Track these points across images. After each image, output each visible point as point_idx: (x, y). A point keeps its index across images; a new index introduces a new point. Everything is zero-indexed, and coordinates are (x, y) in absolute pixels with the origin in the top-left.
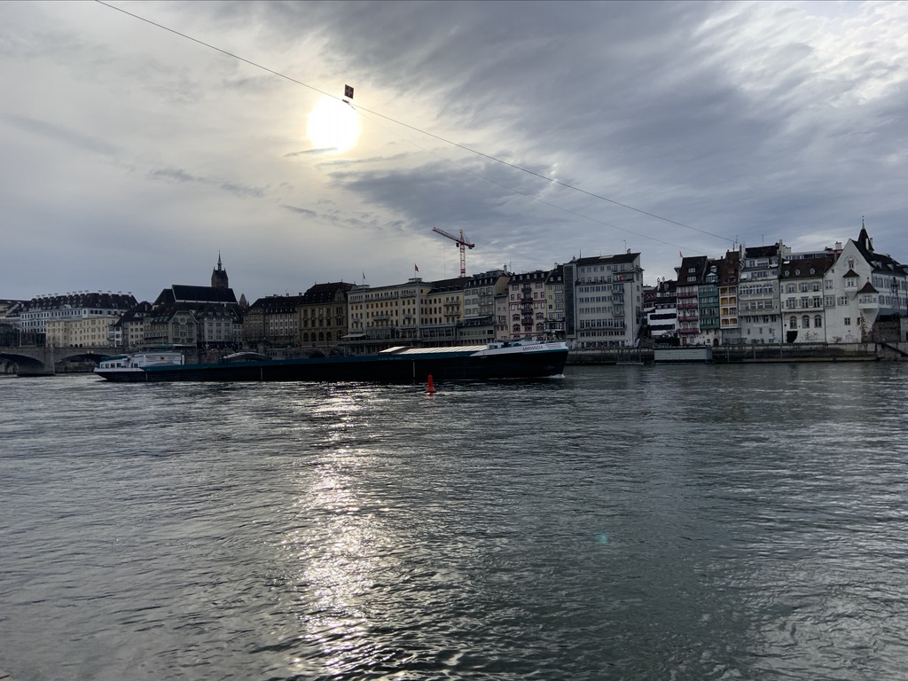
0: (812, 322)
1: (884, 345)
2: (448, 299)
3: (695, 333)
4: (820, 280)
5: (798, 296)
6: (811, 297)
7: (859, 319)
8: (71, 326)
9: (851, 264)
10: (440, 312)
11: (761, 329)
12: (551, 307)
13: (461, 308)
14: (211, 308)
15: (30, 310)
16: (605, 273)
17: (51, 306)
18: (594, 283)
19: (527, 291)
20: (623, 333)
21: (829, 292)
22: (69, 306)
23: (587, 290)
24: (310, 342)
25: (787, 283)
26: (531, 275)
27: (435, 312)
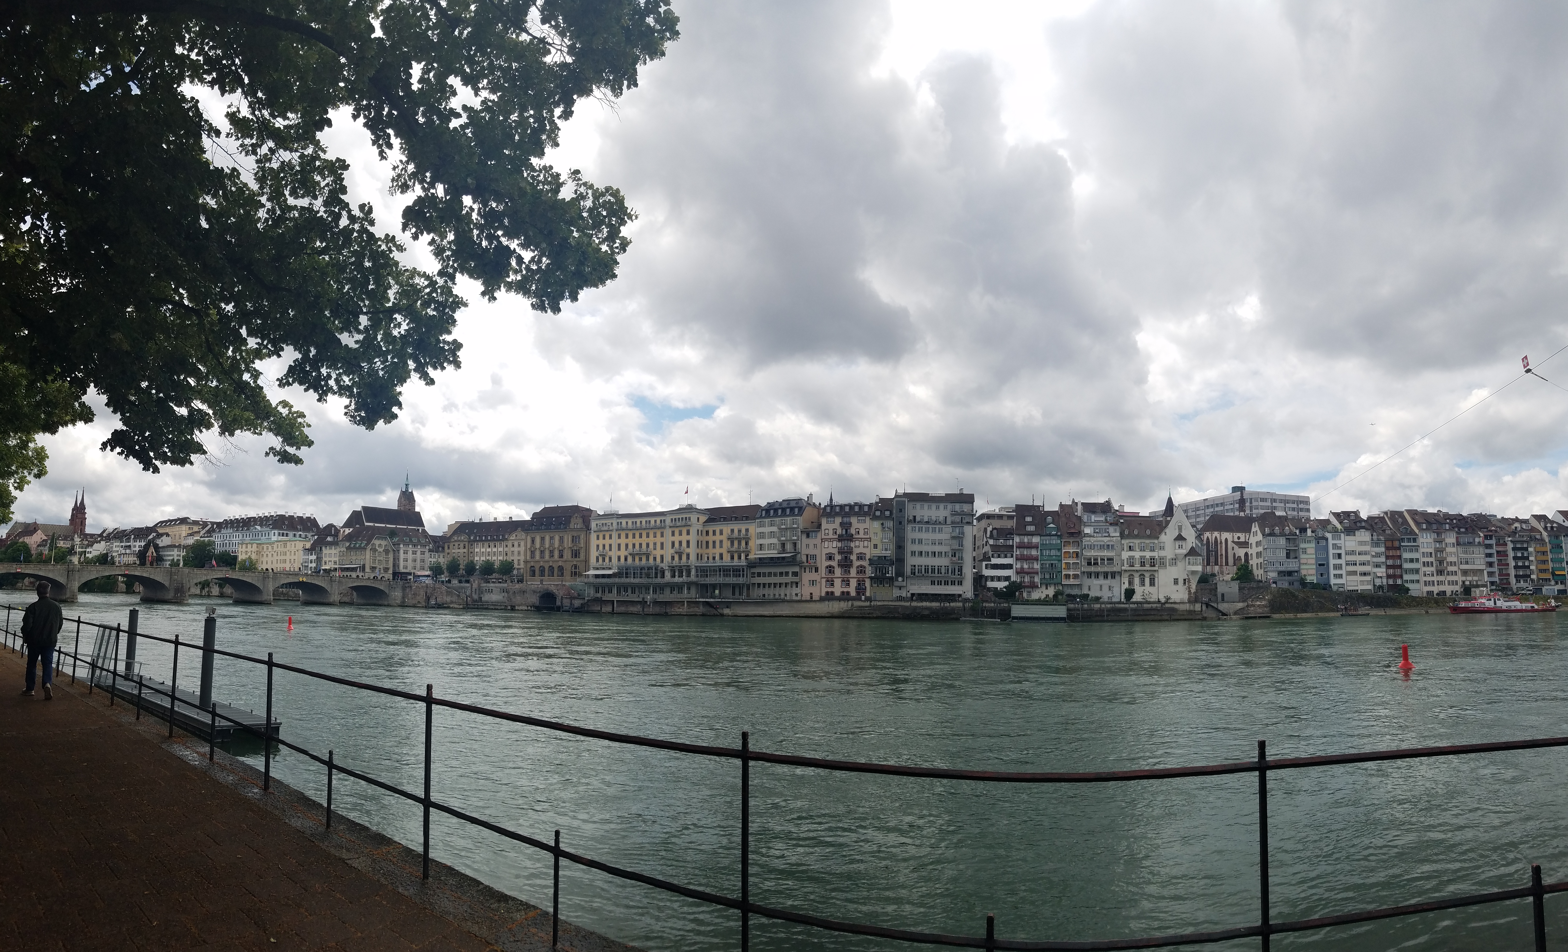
0: (1147, 581)
1: (1207, 605)
2: (732, 531)
3: (1033, 586)
4: (1156, 541)
5: (1137, 554)
6: (1148, 557)
7: (1185, 580)
8: (263, 548)
9: (1180, 528)
10: (721, 547)
11: (1101, 586)
12: (876, 546)
13: (751, 543)
14: (406, 533)
15: (223, 531)
16: (941, 512)
17: (242, 527)
18: (927, 523)
19: (846, 526)
20: (960, 583)
21: (1162, 553)
22: (258, 528)
23: (920, 530)
24: (537, 578)
25: (1128, 541)
26: (851, 507)
27: (714, 547)
